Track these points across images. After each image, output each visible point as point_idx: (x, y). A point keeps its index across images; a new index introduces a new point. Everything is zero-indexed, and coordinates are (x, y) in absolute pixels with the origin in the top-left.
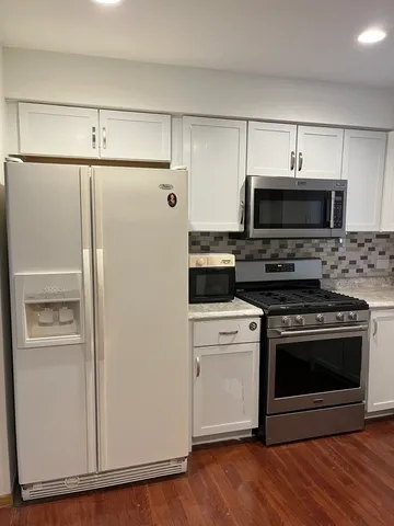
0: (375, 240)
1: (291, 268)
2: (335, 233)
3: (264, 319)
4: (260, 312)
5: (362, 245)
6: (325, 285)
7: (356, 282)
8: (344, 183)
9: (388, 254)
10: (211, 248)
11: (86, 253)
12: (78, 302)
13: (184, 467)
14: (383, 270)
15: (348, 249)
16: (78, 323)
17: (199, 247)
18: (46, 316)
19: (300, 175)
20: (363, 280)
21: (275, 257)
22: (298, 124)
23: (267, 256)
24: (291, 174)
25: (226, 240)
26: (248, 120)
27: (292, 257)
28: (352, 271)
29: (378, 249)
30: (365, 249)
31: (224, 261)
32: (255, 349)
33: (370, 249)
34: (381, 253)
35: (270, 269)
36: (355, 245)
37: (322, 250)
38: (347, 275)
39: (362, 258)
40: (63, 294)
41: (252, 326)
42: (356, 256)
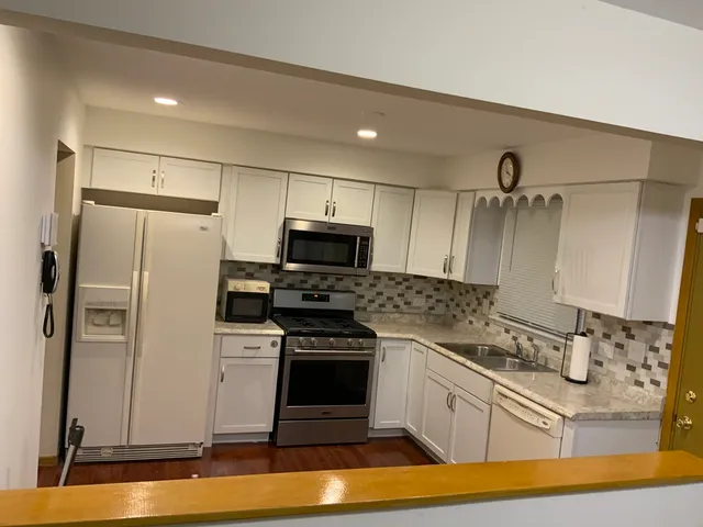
0: (412, 280)
1: (325, 299)
2: (361, 271)
3: (283, 338)
4: (282, 332)
5: (400, 283)
6: (358, 316)
7: (392, 316)
8: (370, 230)
9: (425, 293)
10: (256, 275)
11: (136, 274)
12: (125, 311)
13: (200, 452)
14: (419, 308)
15: (387, 286)
16: (124, 327)
17: (244, 273)
18: (99, 319)
19: (333, 220)
20: (397, 315)
21: (315, 288)
22: (334, 178)
23: (308, 286)
24: (326, 219)
25: (270, 269)
26: (289, 173)
27: (331, 289)
28: (389, 307)
29: (415, 288)
30: (403, 287)
31: (259, 288)
32: (275, 364)
33: (407, 288)
34: (418, 292)
35: (306, 298)
36: (393, 283)
37: (360, 285)
38: (383, 309)
39: (399, 295)
40: (115, 304)
41: (274, 344)
42: (394, 293)
